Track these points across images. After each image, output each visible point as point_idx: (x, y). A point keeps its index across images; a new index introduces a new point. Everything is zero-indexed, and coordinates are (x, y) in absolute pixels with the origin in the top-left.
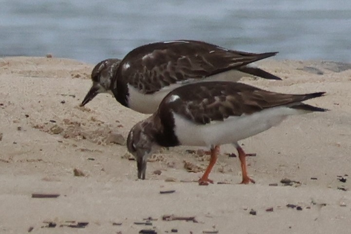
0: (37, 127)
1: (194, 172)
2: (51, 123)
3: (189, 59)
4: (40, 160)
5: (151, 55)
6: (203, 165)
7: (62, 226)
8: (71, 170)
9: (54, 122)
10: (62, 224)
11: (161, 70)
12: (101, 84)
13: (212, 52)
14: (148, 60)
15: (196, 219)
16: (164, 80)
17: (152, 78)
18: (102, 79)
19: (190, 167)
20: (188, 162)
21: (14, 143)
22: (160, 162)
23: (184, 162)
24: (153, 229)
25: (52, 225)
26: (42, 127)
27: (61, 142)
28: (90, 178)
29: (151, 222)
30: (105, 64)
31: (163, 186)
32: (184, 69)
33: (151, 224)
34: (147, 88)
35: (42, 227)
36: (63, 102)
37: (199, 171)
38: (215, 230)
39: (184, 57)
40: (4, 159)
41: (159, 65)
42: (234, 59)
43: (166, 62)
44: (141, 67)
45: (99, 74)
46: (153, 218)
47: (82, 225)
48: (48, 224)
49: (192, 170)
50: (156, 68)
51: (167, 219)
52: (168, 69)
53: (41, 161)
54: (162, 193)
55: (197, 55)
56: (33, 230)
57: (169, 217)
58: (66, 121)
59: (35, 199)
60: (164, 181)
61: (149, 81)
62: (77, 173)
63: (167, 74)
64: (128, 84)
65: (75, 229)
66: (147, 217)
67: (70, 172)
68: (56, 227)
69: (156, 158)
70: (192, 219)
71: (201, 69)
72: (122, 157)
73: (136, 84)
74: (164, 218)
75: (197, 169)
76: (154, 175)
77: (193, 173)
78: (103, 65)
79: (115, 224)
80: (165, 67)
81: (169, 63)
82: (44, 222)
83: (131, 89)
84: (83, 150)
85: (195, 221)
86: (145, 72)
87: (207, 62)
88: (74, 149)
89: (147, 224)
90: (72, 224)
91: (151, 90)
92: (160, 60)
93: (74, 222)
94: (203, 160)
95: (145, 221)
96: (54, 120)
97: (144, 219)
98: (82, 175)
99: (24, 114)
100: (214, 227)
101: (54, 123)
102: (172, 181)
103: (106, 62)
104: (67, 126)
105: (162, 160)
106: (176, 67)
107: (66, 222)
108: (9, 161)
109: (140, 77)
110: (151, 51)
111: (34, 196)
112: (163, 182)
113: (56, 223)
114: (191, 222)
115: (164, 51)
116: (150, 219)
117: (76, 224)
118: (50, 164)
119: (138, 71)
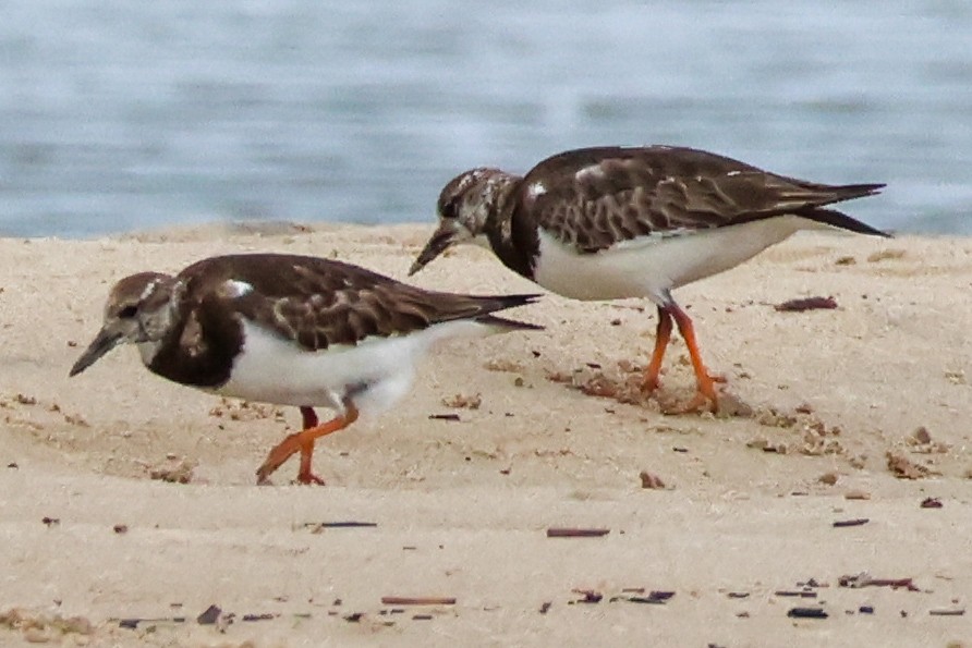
0: (557, 379)
1: (909, 477)
2: (589, 368)
3: (684, 186)
4: (564, 453)
5: (595, 170)
6: (930, 462)
7: (614, 600)
8: (635, 475)
9: (597, 366)
10: (615, 595)
11: (619, 203)
12: (461, 222)
13: (732, 174)
14: (589, 180)
15: (914, 583)
16: (624, 225)
17: (596, 219)
18: (467, 211)
19: (900, 466)
20: (897, 455)
21: (508, 415)
22: (835, 454)
23: (889, 455)
24: (820, 607)
25: (592, 598)
26: (569, 379)
27: (613, 412)
28: (678, 492)
29: (814, 590)
30: (474, 178)
31: (841, 511)
32: (671, 206)
33: (814, 595)
34: (582, 239)
35: (571, 603)
36: (616, 323)
37: (921, 477)
38: (958, 607)
39: (672, 180)
40: (486, 451)
41: (614, 193)
42: (787, 194)
43: (629, 188)
44: (572, 194)
45: (458, 199)
46: (820, 581)
47: (659, 597)
48: (584, 597)
49: (907, 474)
50: (607, 199)
51: (850, 583)
52: (635, 203)
53: (569, 455)
54: (837, 525)
55: (699, 179)
56: (550, 610)
57: (854, 579)
58: (624, 365)
59: (553, 539)
60: (843, 498)
61: (589, 224)
62: (647, 482)
63: (632, 213)
64: (540, 229)
65: (643, 605)
66: (806, 580)
67: (631, 481)
68: (602, 602)
69: (824, 448)
70: (906, 583)
71: (709, 209)
72: (749, 446)
73: (558, 229)
74: (843, 583)
75: (916, 472)
76: (821, 485)
77: (907, 480)
78: (468, 177)
79: (732, 595)
80: (628, 198)
81: (639, 190)
82: (575, 591)
83: (546, 241)
84: (660, 430)
85: (912, 589)
86: (580, 204)
87: (722, 195)
88: (640, 428)
89: (804, 595)
90: (639, 596)
91: (592, 246)
92: (618, 183)
93: (642, 591)
94: (929, 451)
95: (801, 590)
96: (596, 363)
97: (799, 584)
98: (660, 484)
99: (528, 351)
100: (955, 601)
101: (596, 370)
102: (861, 498)
103: (476, 174)
104: (625, 375)
105: (838, 453)
106: (653, 199)
107: (625, 591)
108: (497, 454)
109: (567, 216)
110: (595, 162)
111: (552, 533)
112: (841, 502)
113: (603, 593)
114: (903, 590)
115: (628, 163)
116: (812, 583)
117: (646, 595)
118: (587, 462)
119: (564, 202)
